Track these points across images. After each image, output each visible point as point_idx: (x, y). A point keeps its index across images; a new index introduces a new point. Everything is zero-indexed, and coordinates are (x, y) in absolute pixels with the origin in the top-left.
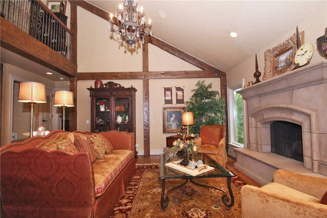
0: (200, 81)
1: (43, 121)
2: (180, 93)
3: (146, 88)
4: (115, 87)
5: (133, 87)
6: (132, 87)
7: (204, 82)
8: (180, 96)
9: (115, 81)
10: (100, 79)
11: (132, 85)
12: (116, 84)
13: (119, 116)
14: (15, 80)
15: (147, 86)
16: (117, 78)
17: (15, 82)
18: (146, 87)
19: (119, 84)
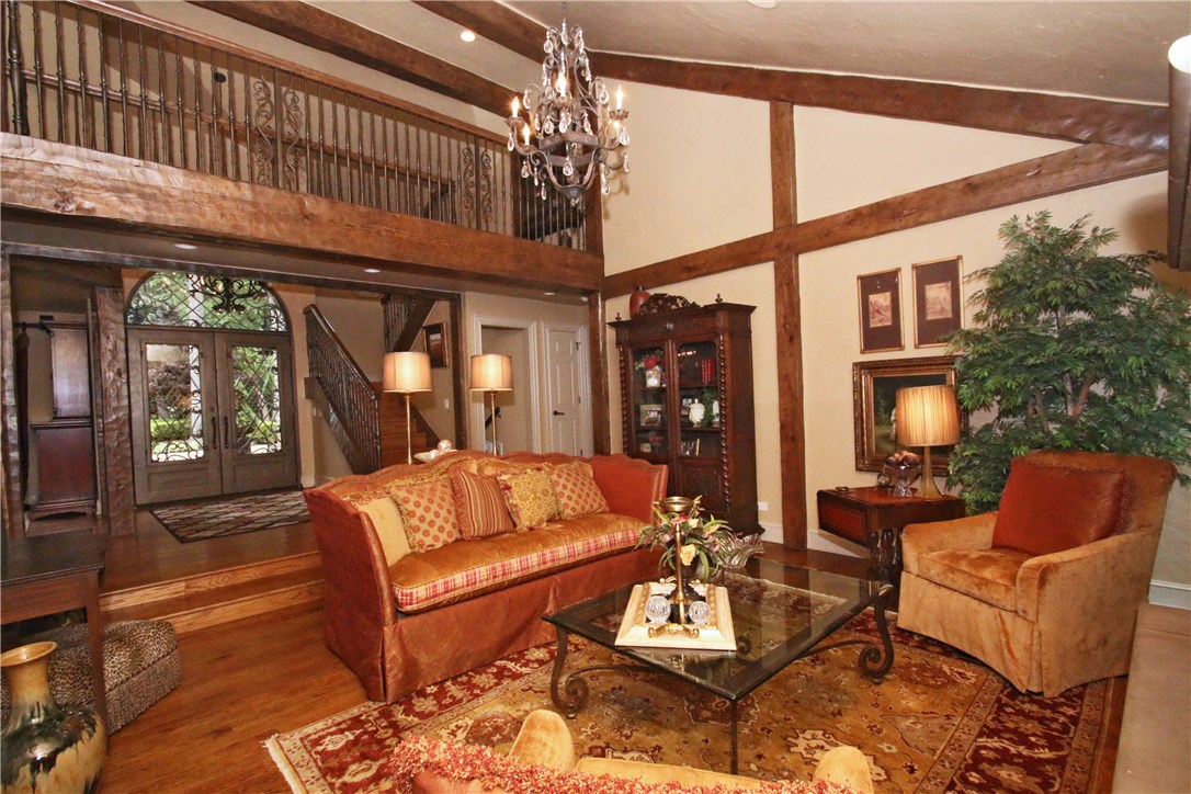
0: (1016, 218)
1: (556, 413)
2: (938, 293)
3: (786, 293)
4: (674, 307)
5: (724, 301)
6: (719, 300)
7: (1044, 216)
8: (938, 307)
9: (671, 290)
10: (644, 289)
11: (719, 295)
12: (673, 299)
13: (696, 401)
14: (484, 323)
15: (788, 284)
16: (694, 274)
17: (483, 327)
18: (785, 288)
19: (681, 298)
